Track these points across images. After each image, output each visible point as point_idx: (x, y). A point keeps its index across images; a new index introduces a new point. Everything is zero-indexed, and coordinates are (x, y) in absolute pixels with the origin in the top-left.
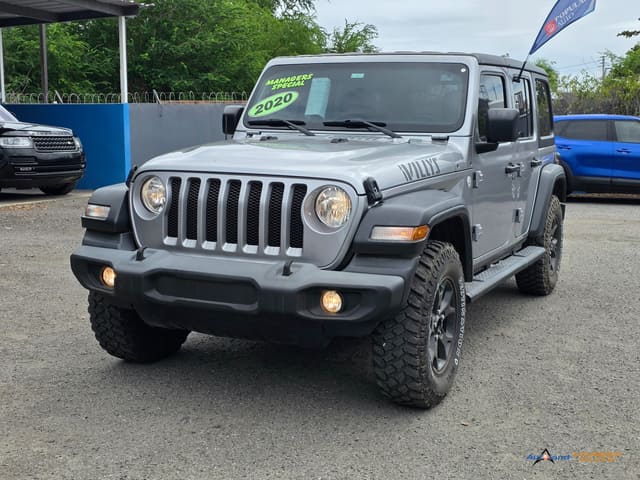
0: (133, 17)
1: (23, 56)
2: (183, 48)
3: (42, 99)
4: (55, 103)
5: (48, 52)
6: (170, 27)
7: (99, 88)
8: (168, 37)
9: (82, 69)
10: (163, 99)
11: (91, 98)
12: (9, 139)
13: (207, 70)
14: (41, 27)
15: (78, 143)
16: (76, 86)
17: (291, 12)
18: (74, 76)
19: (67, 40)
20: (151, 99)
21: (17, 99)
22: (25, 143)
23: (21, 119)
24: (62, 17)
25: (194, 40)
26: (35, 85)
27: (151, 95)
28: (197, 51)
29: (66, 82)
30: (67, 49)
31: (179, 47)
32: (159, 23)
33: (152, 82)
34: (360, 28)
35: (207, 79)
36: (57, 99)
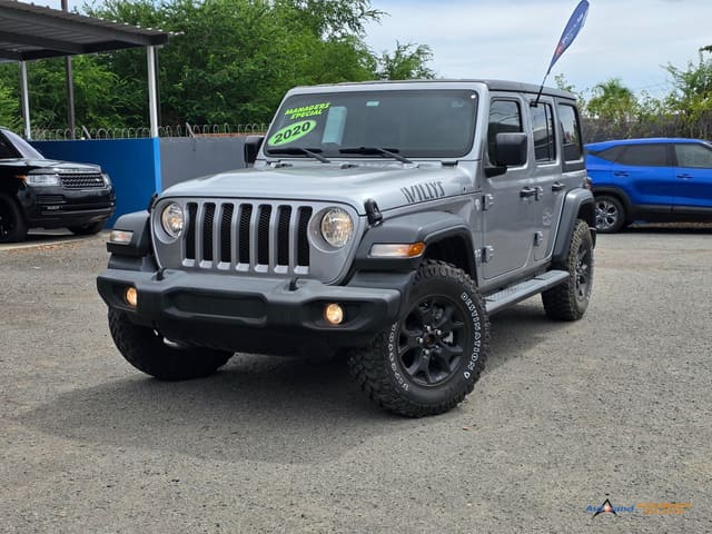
0: (162, 46)
1: (48, 90)
2: (220, 77)
3: (69, 135)
4: (83, 139)
5: (74, 84)
6: (206, 54)
7: (130, 123)
8: (203, 65)
9: (112, 103)
10: (196, 132)
11: (121, 132)
12: (37, 177)
13: (246, 100)
14: (66, 60)
15: (106, 180)
16: (104, 121)
17: (339, 35)
18: (102, 110)
19: (95, 72)
20: (184, 133)
21: (43, 136)
22: (52, 181)
23: (48, 156)
24: (88, 48)
25: (233, 67)
26: (61, 121)
27: (184, 128)
28: (235, 79)
29: (94, 117)
30: (95, 80)
31: (215, 76)
32: (194, 50)
33: (187, 114)
34: (413, 50)
35: (246, 110)
36: (85, 135)
